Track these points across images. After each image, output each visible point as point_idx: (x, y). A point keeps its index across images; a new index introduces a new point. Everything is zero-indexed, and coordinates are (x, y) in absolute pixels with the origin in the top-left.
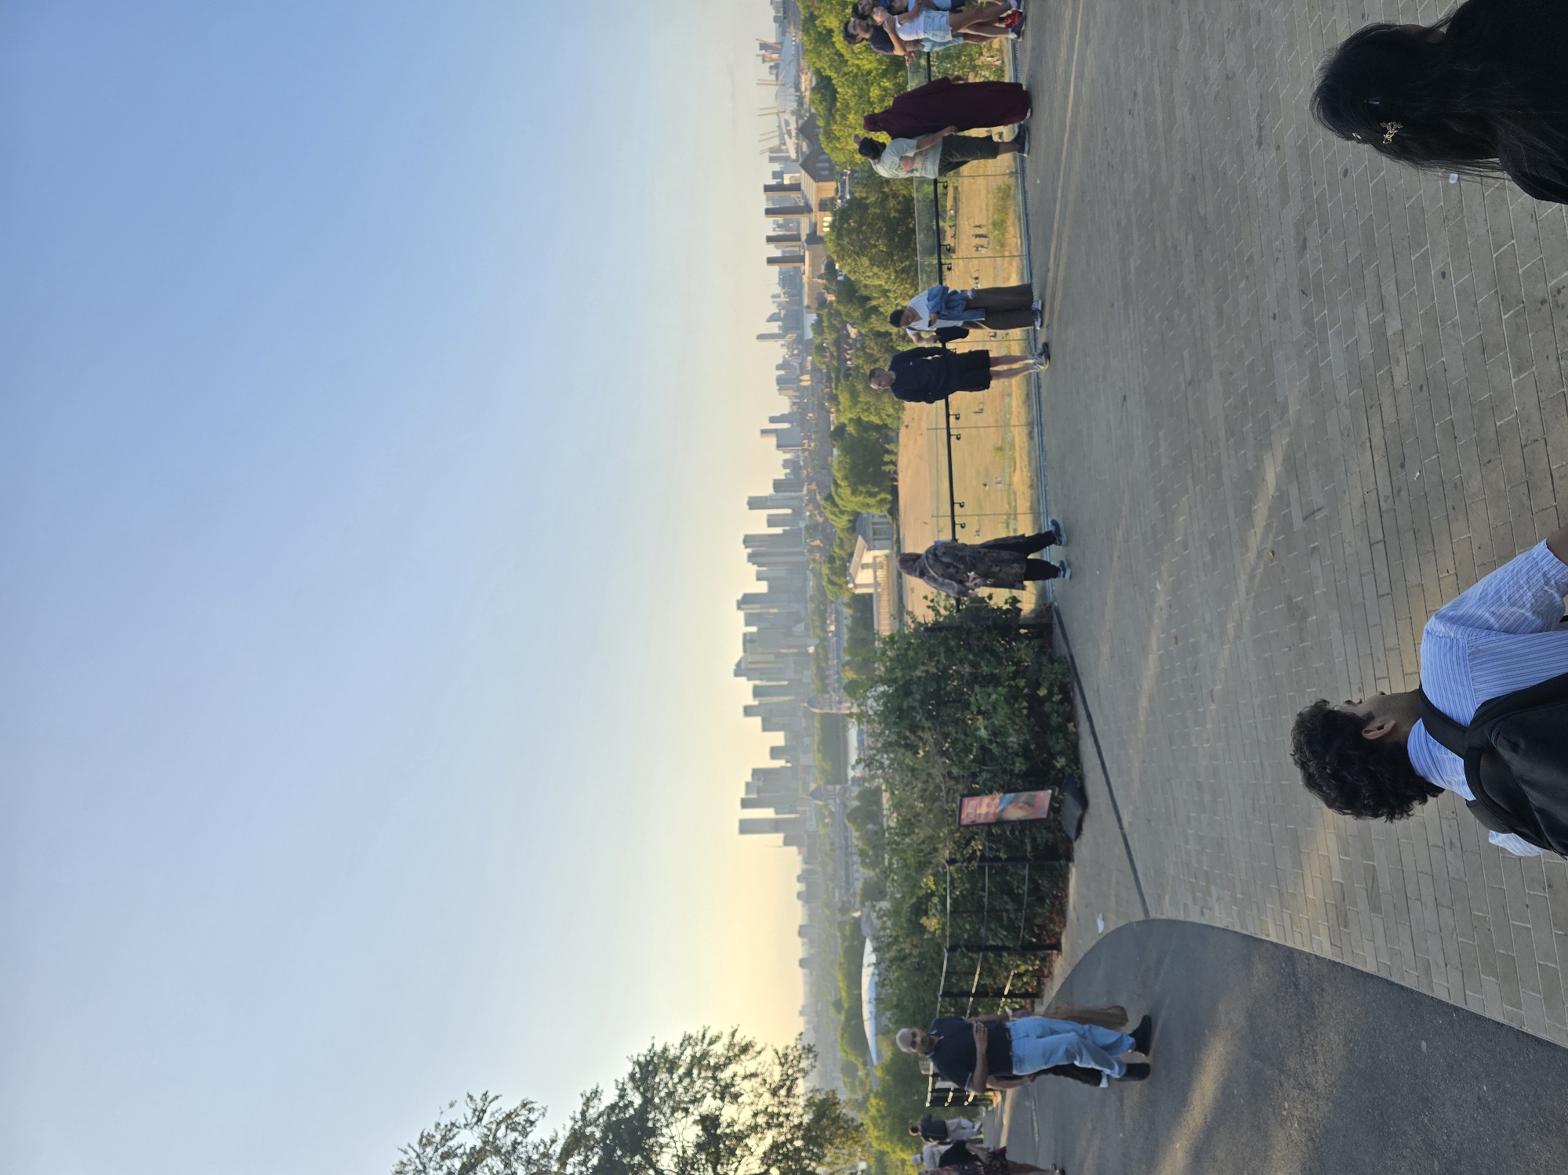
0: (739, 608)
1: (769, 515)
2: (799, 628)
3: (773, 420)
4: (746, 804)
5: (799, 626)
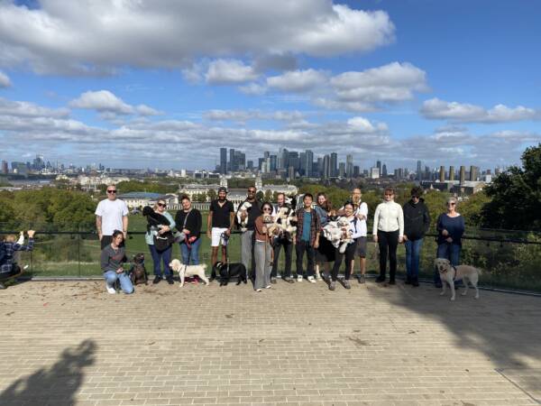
0: (307, 151)
1: (344, 164)
3: (384, 166)
4: (232, 151)
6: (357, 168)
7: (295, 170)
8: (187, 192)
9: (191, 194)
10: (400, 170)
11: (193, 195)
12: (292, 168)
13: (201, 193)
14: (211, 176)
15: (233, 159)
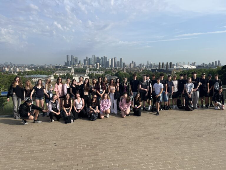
0: (104, 56)
1: (119, 62)
4: (72, 56)
6: (124, 63)
7: (100, 65)
8: (57, 74)
9: (59, 75)
10: (141, 64)
12: (98, 64)
13: (63, 74)
14: (63, 67)
15: (72, 60)
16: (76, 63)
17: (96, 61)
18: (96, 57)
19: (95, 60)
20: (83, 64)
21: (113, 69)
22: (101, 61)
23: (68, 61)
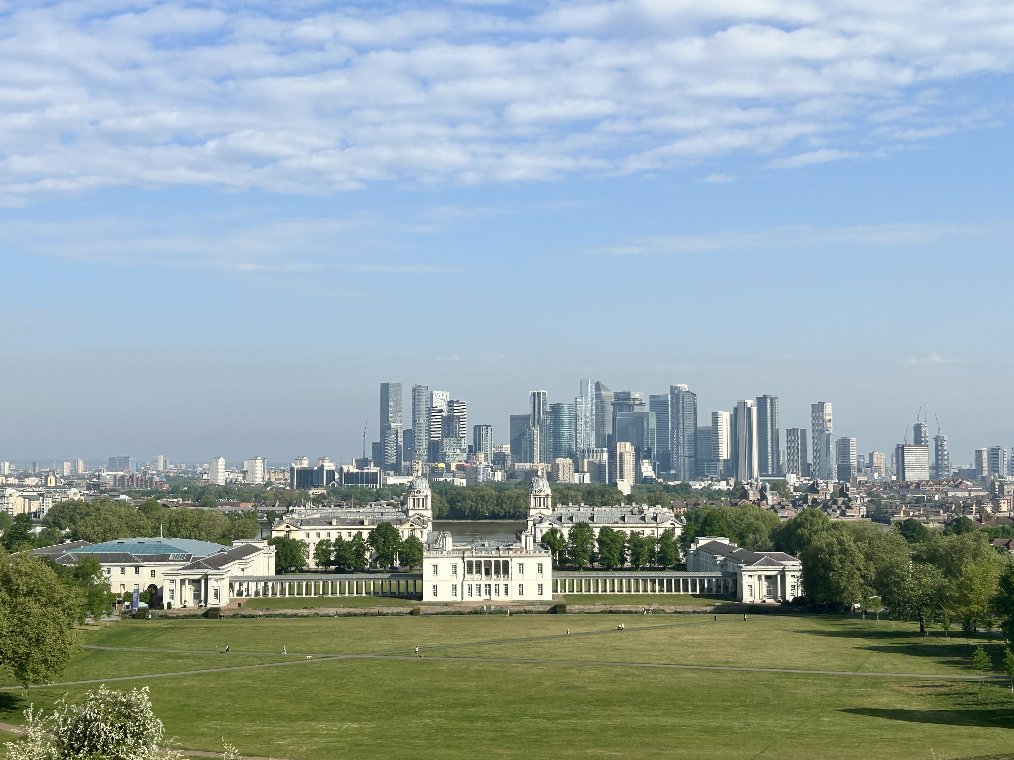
0: (675, 389)
1: (804, 432)
2: (647, 469)
3: (939, 440)
5: (650, 468)
6: (844, 445)
7: (639, 455)
8: (298, 536)
9: (313, 539)
10: (995, 452)
11: (321, 543)
12: (627, 449)
14: (350, 477)
15: (423, 420)
16: (449, 441)
17: (609, 430)
18: (608, 394)
19: (600, 423)
20: (507, 448)
21: (753, 496)
22: (652, 424)
23: (385, 429)
